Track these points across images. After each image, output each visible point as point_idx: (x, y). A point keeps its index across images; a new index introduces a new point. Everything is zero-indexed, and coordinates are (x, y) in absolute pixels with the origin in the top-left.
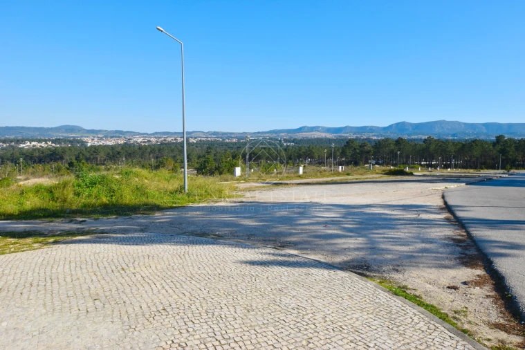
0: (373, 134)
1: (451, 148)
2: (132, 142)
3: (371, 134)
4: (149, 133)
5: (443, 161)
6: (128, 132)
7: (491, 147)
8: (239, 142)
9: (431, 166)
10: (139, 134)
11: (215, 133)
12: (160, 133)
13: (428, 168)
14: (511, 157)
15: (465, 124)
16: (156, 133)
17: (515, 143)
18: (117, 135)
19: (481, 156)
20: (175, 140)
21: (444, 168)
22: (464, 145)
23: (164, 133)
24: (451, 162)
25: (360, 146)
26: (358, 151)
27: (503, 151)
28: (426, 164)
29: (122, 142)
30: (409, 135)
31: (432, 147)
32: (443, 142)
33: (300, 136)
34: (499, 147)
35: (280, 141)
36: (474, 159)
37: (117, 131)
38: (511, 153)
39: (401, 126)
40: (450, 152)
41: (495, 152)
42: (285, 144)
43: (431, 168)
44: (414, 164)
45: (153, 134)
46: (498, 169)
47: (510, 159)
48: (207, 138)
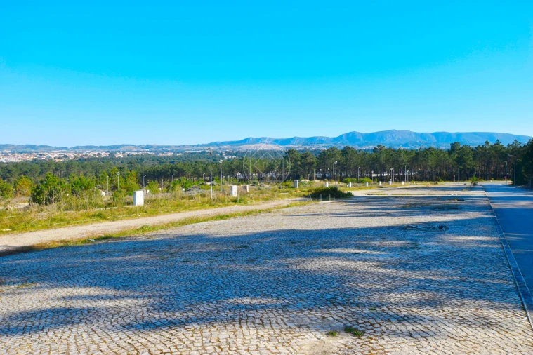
0: (323, 145)
1: (404, 158)
2: (44, 157)
3: (321, 145)
4: (69, 147)
5: (396, 173)
6: (41, 146)
7: (447, 155)
8: (174, 156)
9: (382, 179)
10: (56, 148)
11: (147, 147)
12: (82, 147)
13: (378, 181)
14: (468, 166)
15: (416, 134)
16: (77, 147)
17: (472, 150)
18: (28, 150)
19: (436, 166)
20: (98, 154)
21: (396, 181)
22: (417, 154)
23: (87, 147)
24: (404, 173)
25: (302, 157)
26: (299, 163)
27: (460, 160)
28: (377, 177)
29: (31, 159)
30: (359, 145)
31: (383, 157)
32: (394, 151)
33: (243, 148)
34: (455, 156)
35: (221, 154)
36: (429, 170)
37: (28, 146)
38: (469, 162)
39: (351, 136)
40: (402, 162)
41: (451, 161)
42: (226, 158)
43: (382, 181)
44: (364, 177)
45: (74, 148)
46: (457, 180)
47: (468, 169)
48: (137, 152)
